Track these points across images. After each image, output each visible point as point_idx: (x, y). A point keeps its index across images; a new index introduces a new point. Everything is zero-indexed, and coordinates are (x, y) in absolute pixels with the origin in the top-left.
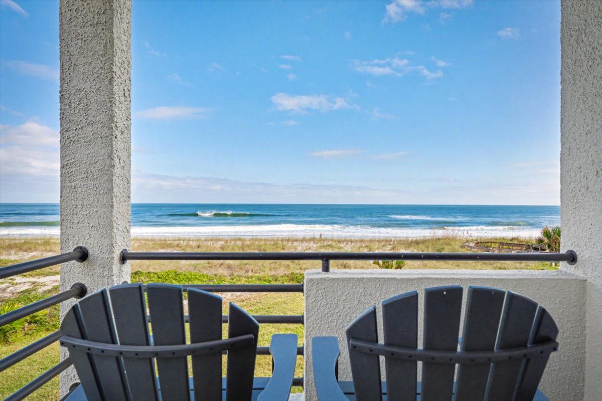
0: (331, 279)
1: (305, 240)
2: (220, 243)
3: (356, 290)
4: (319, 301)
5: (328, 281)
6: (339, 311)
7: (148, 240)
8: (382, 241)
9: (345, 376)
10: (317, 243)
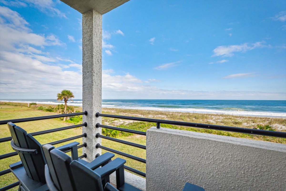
0: (157, 132)
1: (218, 115)
2: (180, 114)
3: (168, 139)
4: (151, 142)
5: (155, 133)
6: (160, 148)
7: (156, 111)
8: (263, 118)
9: (163, 181)
10: (224, 117)
